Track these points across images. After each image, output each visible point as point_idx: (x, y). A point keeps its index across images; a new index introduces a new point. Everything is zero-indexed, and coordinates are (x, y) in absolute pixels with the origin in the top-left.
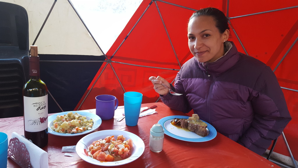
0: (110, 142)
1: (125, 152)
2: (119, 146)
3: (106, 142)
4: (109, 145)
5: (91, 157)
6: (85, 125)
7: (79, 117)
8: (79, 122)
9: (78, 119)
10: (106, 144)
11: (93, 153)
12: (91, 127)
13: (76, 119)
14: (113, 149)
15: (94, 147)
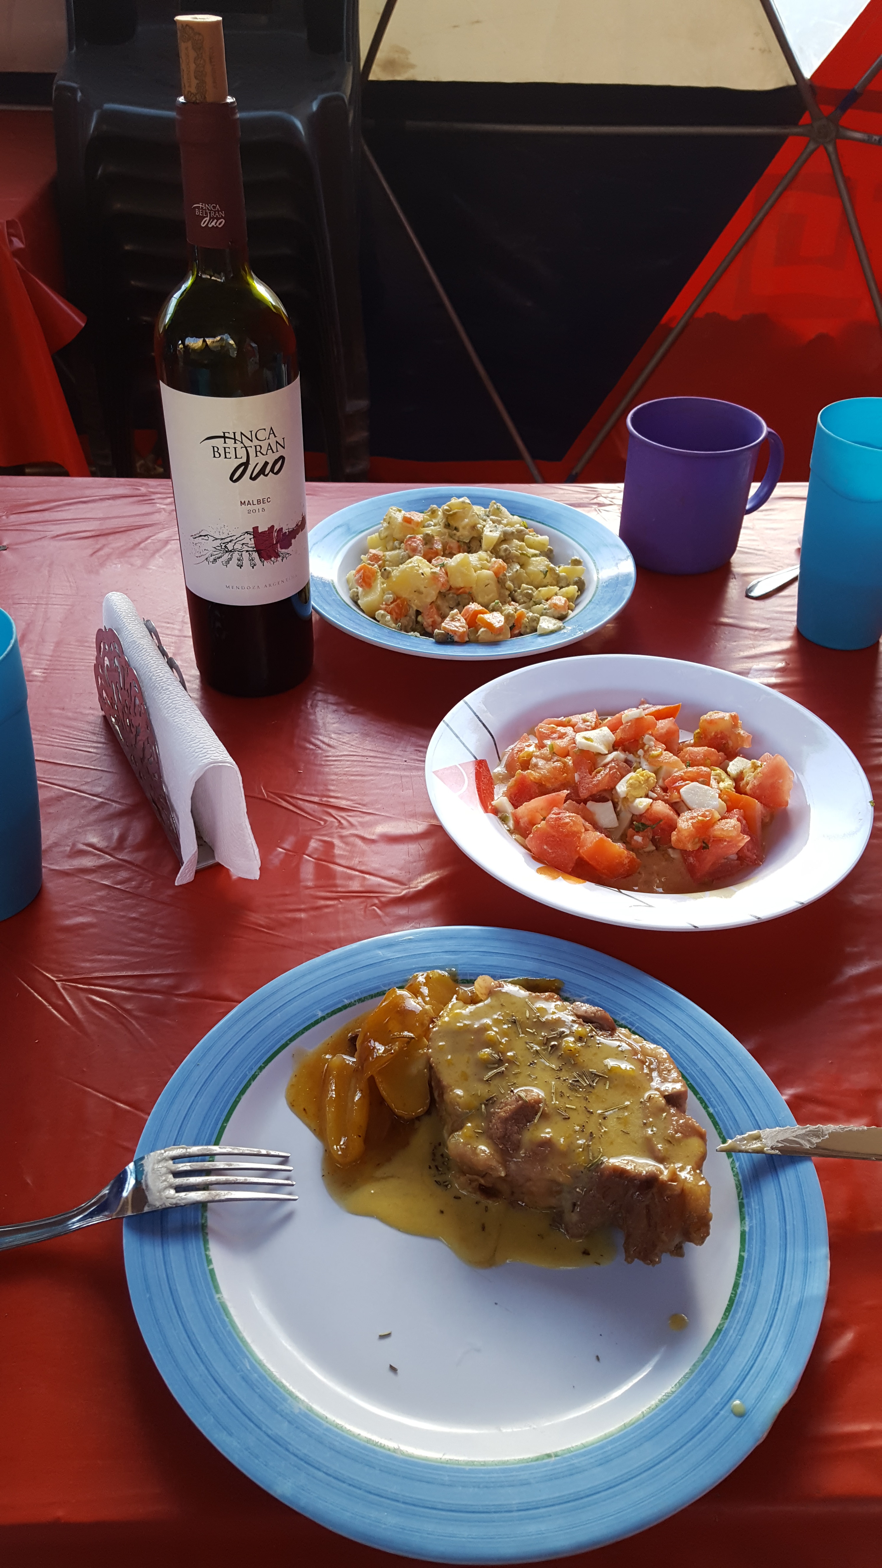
0: (640, 752)
1: (719, 840)
2: (689, 791)
3: (615, 747)
4: (629, 766)
5: (504, 820)
6: (530, 597)
7: (506, 538)
8: (496, 574)
9: (495, 551)
10: (610, 757)
11: (518, 796)
12: (562, 618)
13: (484, 546)
14: (642, 803)
15: (534, 760)
